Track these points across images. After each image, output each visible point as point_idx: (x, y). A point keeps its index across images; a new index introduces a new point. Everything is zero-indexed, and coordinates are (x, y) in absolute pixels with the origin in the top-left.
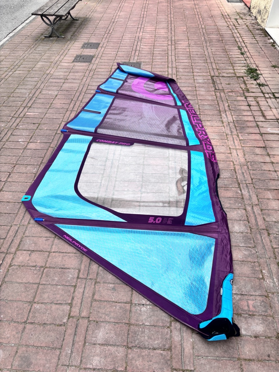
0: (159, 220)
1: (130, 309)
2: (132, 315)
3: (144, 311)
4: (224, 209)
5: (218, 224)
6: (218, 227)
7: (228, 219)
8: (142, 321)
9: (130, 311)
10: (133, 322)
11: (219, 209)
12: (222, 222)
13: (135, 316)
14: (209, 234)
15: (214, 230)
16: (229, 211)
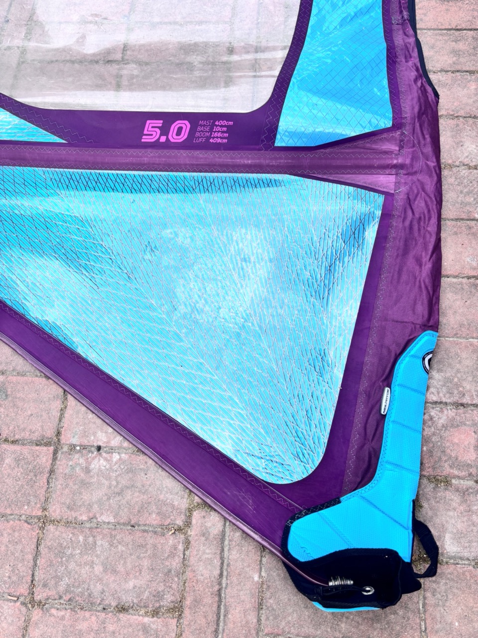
0: (179, 132)
1: (53, 465)
2: (56, 486)
3: (100, 470)
4: (432, 76)
5: (403, 134)
6: (401, 147)
7: (439, 114)
8: (90, 506)
9: (52, 472)
10: (58, 511)
11: (414, 74)
12: (417, 125)
13: (67, 491)
14: (361, 179)
15: (382, 162)
16: (449, 82)
